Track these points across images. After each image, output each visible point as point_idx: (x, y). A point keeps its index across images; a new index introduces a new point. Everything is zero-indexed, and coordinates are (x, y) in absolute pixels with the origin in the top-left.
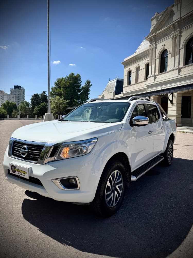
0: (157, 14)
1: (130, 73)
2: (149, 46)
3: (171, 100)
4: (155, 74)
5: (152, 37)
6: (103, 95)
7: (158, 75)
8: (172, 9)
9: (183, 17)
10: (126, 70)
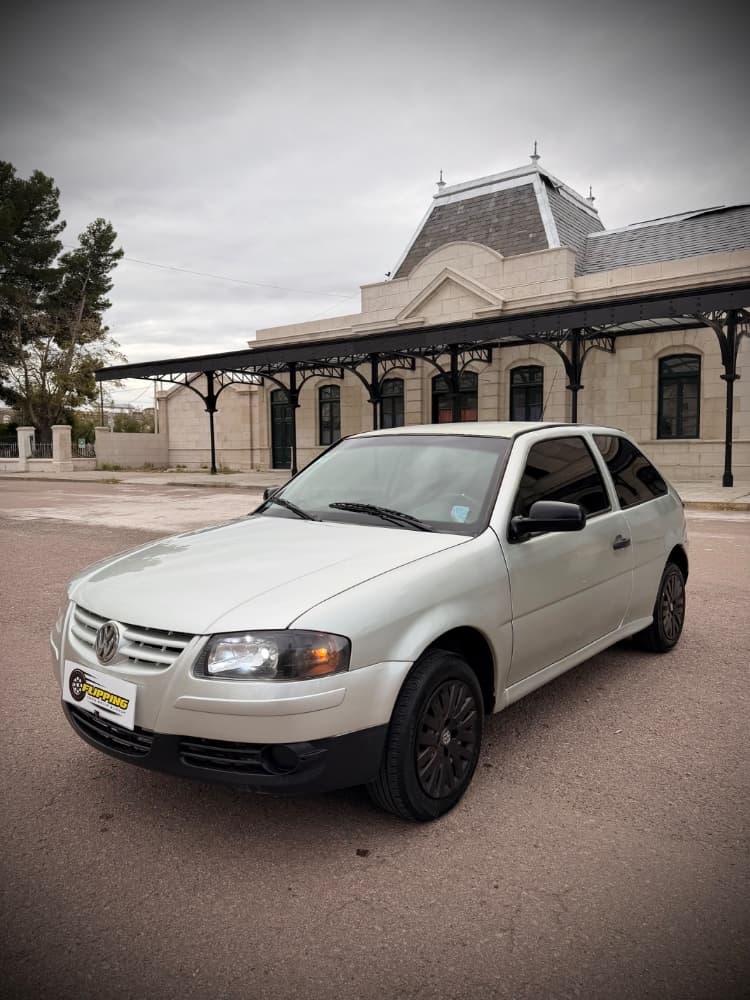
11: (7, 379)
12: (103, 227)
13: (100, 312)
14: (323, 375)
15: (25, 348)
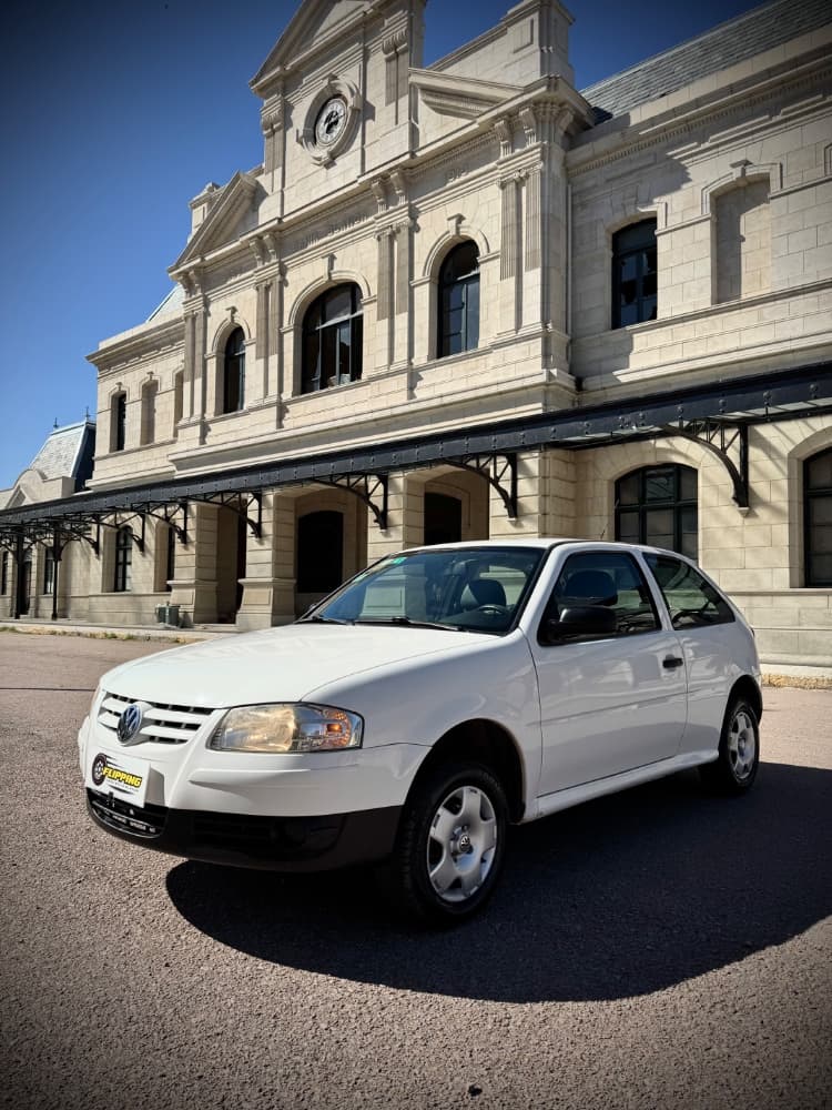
0: (211, 190)
1: (119, 402)
2: (184, 303)
3: (256, 521)
4: (203, 417)
5: (190, 268)
6: (19, 487)
7: (213, 421)
8: (258, 183)
9: (292, 217)
10: (106, 389)
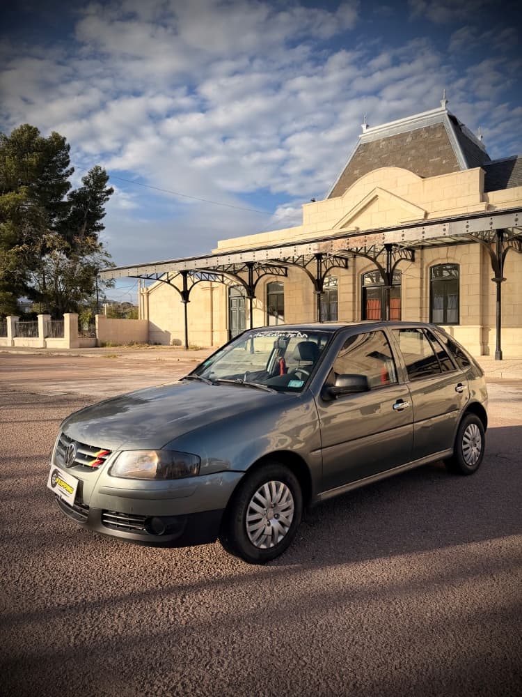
11: (30, 280)
12: (100, 172)
13: (96, 233)
14: (272, 274)
15: (43, 258)
